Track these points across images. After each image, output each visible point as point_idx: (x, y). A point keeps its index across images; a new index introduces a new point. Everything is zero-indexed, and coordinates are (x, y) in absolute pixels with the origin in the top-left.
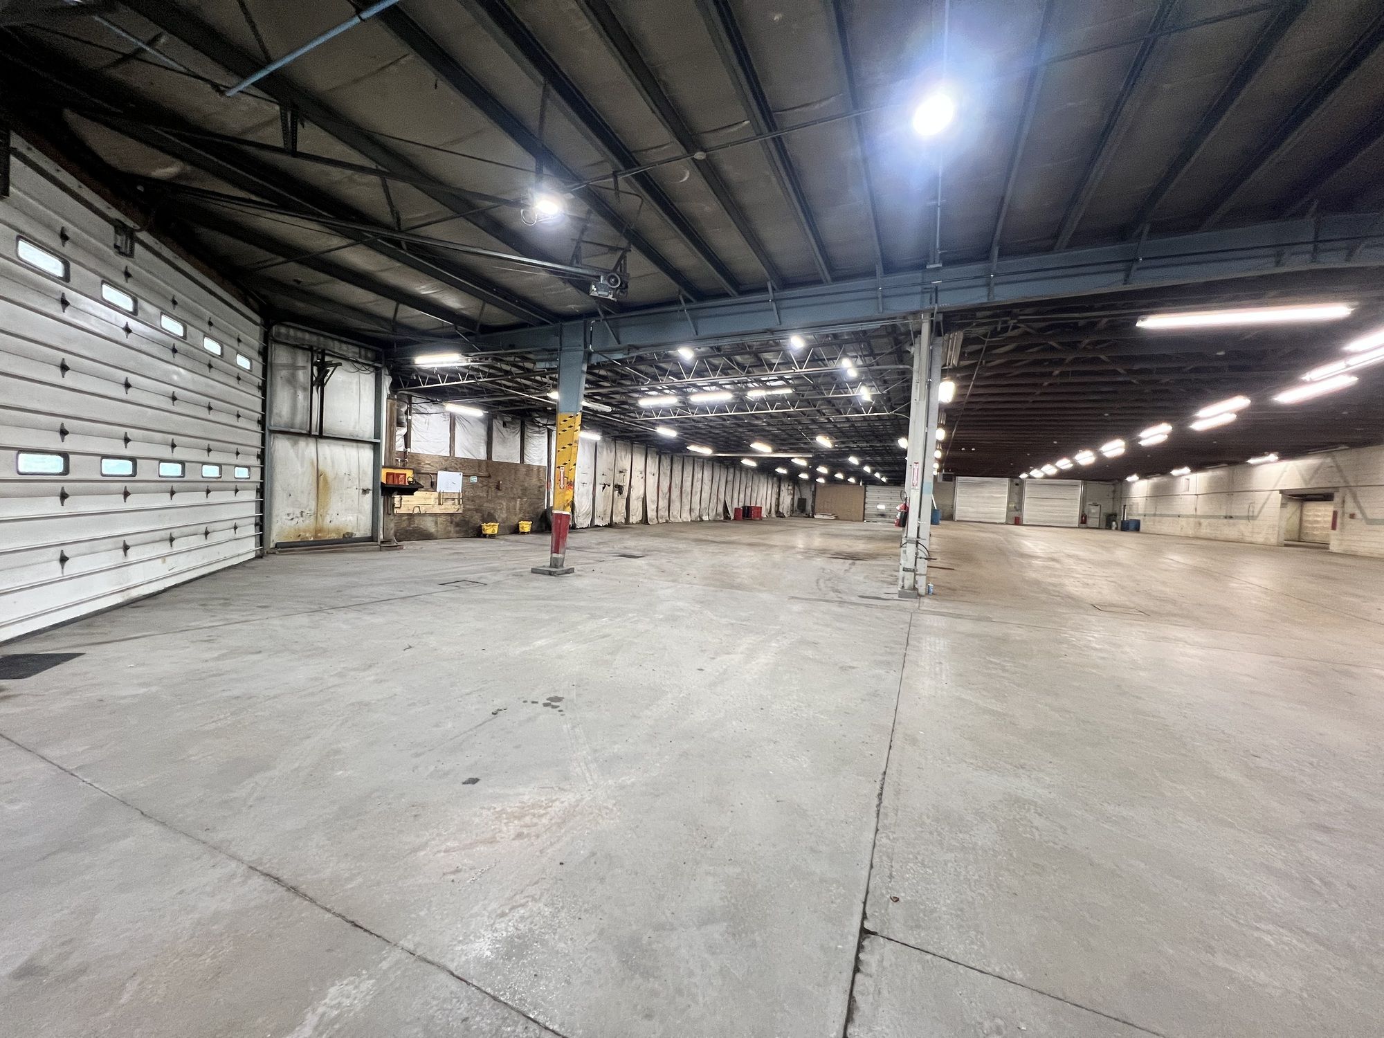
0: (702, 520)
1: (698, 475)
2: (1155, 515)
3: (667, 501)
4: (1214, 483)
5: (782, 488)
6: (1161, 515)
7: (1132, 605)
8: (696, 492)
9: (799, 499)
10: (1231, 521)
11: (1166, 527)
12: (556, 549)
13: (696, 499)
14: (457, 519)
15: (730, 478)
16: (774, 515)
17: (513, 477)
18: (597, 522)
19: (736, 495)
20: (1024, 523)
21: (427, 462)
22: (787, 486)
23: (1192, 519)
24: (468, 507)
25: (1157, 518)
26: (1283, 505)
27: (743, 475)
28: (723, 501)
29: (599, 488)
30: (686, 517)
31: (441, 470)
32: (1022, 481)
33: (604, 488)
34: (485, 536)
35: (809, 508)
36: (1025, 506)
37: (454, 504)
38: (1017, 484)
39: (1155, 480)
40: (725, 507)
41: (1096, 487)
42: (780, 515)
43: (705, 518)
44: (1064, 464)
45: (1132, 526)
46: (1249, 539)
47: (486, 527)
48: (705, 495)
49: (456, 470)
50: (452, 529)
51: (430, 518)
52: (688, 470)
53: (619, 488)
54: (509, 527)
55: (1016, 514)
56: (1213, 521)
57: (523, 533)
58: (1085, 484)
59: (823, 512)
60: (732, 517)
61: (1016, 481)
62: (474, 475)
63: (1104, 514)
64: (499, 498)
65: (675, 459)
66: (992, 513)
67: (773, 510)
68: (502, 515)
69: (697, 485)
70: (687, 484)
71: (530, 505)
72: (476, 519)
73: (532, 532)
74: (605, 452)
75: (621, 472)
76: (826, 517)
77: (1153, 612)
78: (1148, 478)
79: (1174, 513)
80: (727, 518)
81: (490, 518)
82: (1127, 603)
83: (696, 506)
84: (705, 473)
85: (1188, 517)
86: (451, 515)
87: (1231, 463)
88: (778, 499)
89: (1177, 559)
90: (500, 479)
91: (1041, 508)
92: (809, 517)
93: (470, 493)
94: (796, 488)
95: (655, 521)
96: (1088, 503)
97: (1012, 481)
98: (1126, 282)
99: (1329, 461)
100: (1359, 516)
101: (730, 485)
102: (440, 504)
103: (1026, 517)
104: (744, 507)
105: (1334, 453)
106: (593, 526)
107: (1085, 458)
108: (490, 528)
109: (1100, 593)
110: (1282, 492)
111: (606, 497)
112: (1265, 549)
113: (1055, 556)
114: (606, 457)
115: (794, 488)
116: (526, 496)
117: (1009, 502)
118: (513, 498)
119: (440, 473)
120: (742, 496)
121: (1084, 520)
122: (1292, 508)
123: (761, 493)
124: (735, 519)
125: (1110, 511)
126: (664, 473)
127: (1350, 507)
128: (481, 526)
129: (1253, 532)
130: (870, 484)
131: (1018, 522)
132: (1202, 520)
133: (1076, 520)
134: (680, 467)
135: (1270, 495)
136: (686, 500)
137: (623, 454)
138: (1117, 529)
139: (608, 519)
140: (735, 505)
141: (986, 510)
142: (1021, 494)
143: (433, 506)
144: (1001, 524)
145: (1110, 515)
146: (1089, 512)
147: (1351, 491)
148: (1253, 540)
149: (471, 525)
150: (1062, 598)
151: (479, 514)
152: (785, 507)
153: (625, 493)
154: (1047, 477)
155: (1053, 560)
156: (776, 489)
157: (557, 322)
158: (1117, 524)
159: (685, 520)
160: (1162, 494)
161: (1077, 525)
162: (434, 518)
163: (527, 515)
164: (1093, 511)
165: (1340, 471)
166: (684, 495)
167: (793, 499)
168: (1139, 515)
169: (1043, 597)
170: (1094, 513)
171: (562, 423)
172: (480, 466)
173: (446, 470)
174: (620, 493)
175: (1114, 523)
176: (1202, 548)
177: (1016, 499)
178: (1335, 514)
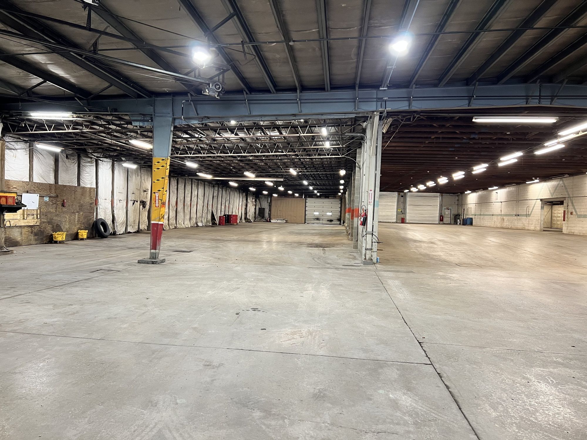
0: (198, 226)
1: (195, 193)
2: (480, 215)
3: (175, 212)
4: (509, 194)
5: (249, 201)
6: (484, 215)
7: (474, 263)
8: (194, 205)
9: (259, 208)
10: (518, 217)
11: (488, 222)
12: (154, 246)
13: (194, 210)
14: (35, 230)
15: (215, 194)
16: (244, 221)
17: (73, 196)
18: (129, 229)
19: (219, 206)
20: (407, 221)
21: (14, 186)
22: (251, 199)
23: (499, 217)
24: (43, 220)
25: (482, 217)
26: (542, 208)
27: (224, 192)
28: (211, 211)
29: (130, 203)
30: (188, 224)
31: (24, 192)
32: (405, 194)
33: (133, 204)
34: (56, 242)
35: (267, 215)
36: (408, 211)
37: (33, 218)
38: (402, 196)
39: (480, 193)
40: (213, 215)
41: (447, 197)
42: (247, 220)
43: (200, 224)
44: (431, 184)
45: (468, 222)
46: (527, 228)
47: (57, 236)
48: (200, 207)
49: (34, 192)
50: (32, 237)
51: (18, 230)
52: (188, 188)
53: (143, 203)
54: (71, 235)
55: (402, 216)
56: (509, 217)
57: (82, 239)
58: (442, 196)
59: (277, 218)
60: (218, 223)
61: (402, 194)
62: (46, 196)
63: (453, 215)
64: (64, 213)
65: (180, 180)
66: (387, 216)
67: (243, 217)
68: (66, 226)
69: (194, 199)
70: (188, 199)
71: (85, 217)
72: (49, 229)
73: (88, 238)
74: (134, 177)
75: (145, 191)
76: (279, 221)
77: (483, 265)
78: (476, 192)
79: (491, 213)
80: (214, 224)
81: (58, 228)
82: (472, 262)
83: (194, 215)
84: (200, 190)
85: (497, 215)
86: (31, 227)
87: (518, 184)
88: (246, 209)
89: (493, 240)
90: (64, 198)
91: (417, 212)
92: (267, 221)
93: (44, 210)
94: (257, 200)
95: (168, 228)
96: (444, 208)
97: (399, 194)
98: (469, 105)
99: (561, 182)
100: (574, 213)
101: (215, 199)
102: (24, 219)
103: (408, 218)
104: (225, 215)
105: (563, 179)
106: (127, 233)
107: (443, 180)
108: (60, 236)
109: (458, 258)
110: (541, 200)
111: (135, 210)
112: (533, 233)
113: (433, 241)
114: (134, 180)
115: (256, 201)
116: (82, 211)
117: (397, 209)
118: (73, 213)
119: (24, 195)
120: (223, 207)
121: (441, 219)
122: (547, 208)
123: (235, 203)
124: (219, 225)
125: (456, 213)
126: (173, 192)
127: (571, 209)
128: (52, 235)
129: (529, 224)
130: (309, 197)
131: (403, 221)
132: (504, 217)
133: (437, 219)
134: (183, 187)
135: (536, 202)
136: (187, 211)
137: (146, 177)
138: (460, 224)
139: (137, 227)
140: (219, 215)
141: (384, 214)
142: (404, 203)
143: (19, 220)
144: (394, 223)
145: (457, 215)
146: (445, 214)
147: (571, 200)
148: (529, 228)
149: (45, 234)
150: (442, 262)
151: (50, 226)
152: (251, 215)
153: (147, 207)
154: (419, 191)
155: (432, 243)
156: (245, 201)
157: (151, 97)
158: (460, 221)
159: (187, 226)
160: (484, 202)
161: (438, 222)
162: (20, 230)
163: (83, 225)
164: (447, 213)
165: (566, 189)
166: (186, 208)
167: (255, 209)
168: (472, 215)
169: (433, 262)
170: (447, 215)
171: (156, 163)
172: (50, 189)
173: (27, 192)
174: (144, 207)
175: (458, 220)
176: (504, 233)
177: (402, 206)
178: (564, 211)
